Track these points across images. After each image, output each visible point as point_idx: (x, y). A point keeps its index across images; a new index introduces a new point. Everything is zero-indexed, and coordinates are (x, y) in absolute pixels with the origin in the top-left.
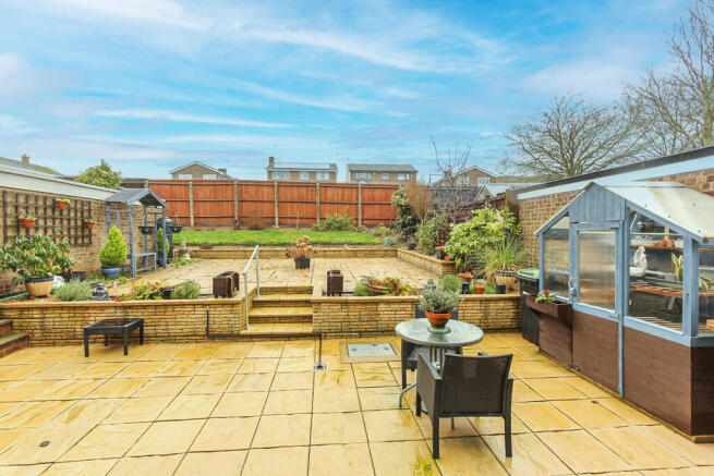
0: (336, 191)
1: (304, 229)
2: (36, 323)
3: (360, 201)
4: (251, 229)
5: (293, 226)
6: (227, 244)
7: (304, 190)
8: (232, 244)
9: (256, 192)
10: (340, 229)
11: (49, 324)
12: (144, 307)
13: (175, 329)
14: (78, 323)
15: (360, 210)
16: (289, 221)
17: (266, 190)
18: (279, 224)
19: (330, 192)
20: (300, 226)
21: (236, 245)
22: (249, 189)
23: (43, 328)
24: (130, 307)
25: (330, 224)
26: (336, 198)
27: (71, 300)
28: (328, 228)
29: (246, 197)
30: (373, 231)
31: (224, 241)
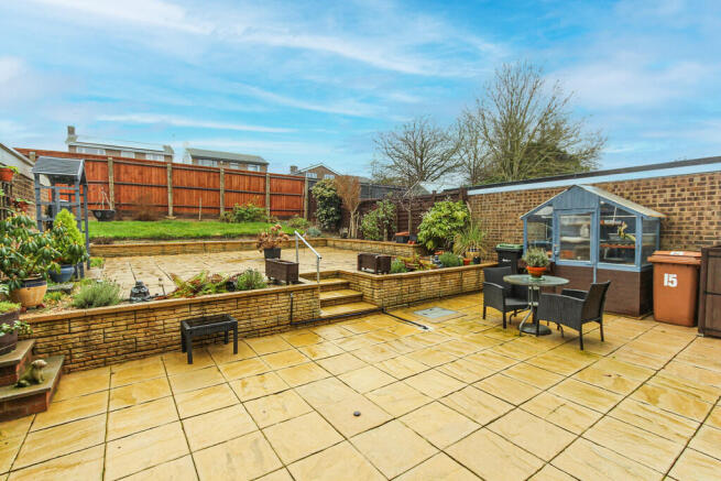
0: (242, 178)
1: (208, 221)
2: (75, 339)
3: (268, 191)
4: (140, 219)
5: (195, 216)
6: (124, 239)
7: (205, 175)
8: (134, 238)
9: (141, 173)
10: (252, 220)
11: (97, 337)
12: (225, 300)
13: (258, 322)
14: (142, 330)
15: (268, 200)
16: (185, 211)
17: (154, 172)
18: (174, 214)
19: (236, 181)
20: (205, 216)
21: (140, 239)
22: (131, 169)
23: (87, 345)
24: (209, 302)
25: (243, 215)
26: (242, 186)
27: (106, 304)
28: (241, 218)
29: (124, 178)
30: (291, 222)
31: (123, 234)
